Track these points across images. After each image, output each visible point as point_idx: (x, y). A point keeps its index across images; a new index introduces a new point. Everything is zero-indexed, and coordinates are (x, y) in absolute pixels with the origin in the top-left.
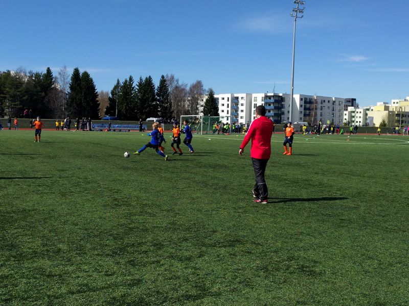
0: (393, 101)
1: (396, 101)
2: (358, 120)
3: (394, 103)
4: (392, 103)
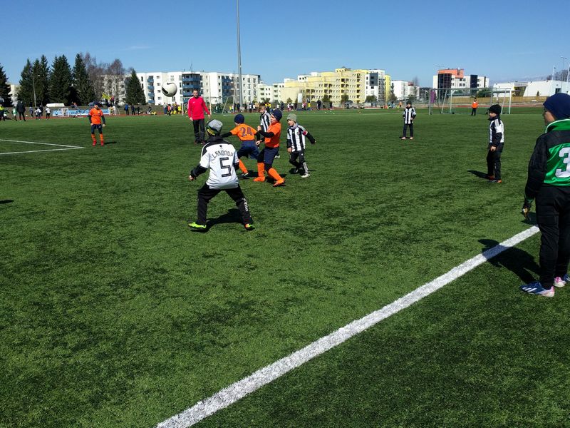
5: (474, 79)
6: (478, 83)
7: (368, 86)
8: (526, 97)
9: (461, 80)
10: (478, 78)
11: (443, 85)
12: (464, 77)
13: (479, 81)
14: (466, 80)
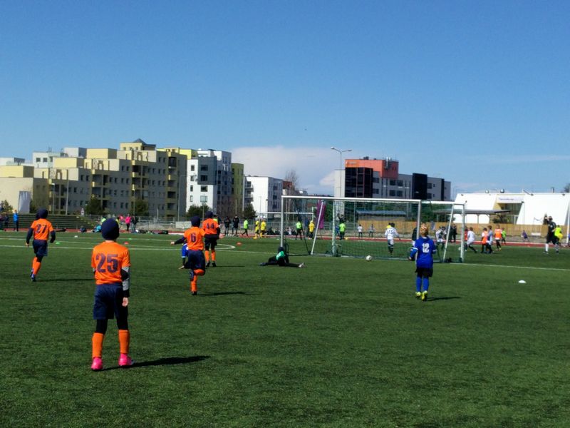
0: (36, 155)
1: (41, 155)
3: (38, 160)
6: (429, 191)
7: (195, 184)
8: (520, 225)
9: (392, 183)
11: (355, 190)
13: (431, 188)
14: (404, 183)
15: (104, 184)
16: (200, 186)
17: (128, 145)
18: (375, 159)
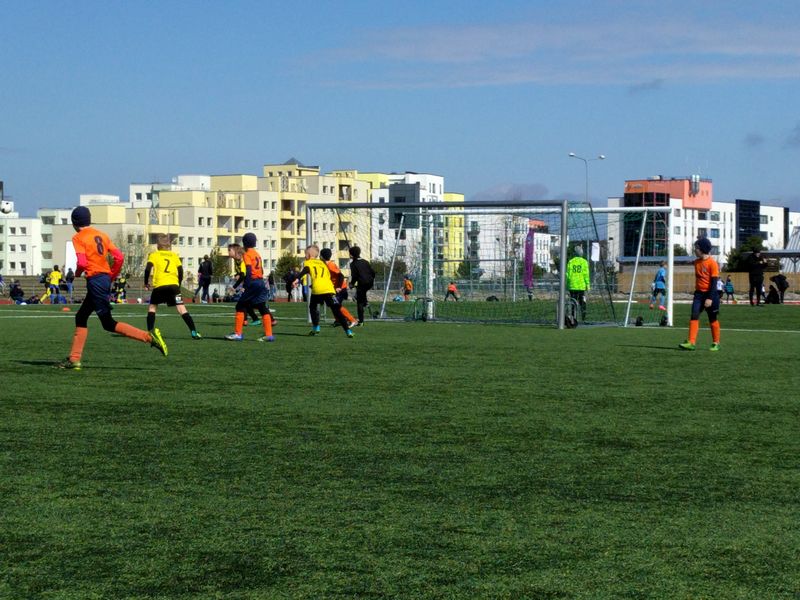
0: (134, 190)
1: (145, 189)
2: (18, 257)
3: (139, 196)
4: (133, 197)
5: (748, 215)
6: (763, 228)
7: (385, 228)
9: (702, 217)
10: (763, 210)
12: (716, 207)
13: (767, 223)
14: (721, 216)
15: (236, 231)
16: (393, 231)
17: (275, 170)
18: (673, 179)
